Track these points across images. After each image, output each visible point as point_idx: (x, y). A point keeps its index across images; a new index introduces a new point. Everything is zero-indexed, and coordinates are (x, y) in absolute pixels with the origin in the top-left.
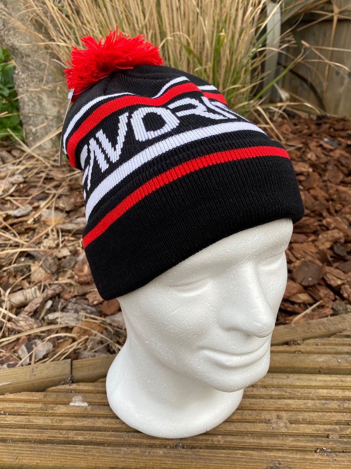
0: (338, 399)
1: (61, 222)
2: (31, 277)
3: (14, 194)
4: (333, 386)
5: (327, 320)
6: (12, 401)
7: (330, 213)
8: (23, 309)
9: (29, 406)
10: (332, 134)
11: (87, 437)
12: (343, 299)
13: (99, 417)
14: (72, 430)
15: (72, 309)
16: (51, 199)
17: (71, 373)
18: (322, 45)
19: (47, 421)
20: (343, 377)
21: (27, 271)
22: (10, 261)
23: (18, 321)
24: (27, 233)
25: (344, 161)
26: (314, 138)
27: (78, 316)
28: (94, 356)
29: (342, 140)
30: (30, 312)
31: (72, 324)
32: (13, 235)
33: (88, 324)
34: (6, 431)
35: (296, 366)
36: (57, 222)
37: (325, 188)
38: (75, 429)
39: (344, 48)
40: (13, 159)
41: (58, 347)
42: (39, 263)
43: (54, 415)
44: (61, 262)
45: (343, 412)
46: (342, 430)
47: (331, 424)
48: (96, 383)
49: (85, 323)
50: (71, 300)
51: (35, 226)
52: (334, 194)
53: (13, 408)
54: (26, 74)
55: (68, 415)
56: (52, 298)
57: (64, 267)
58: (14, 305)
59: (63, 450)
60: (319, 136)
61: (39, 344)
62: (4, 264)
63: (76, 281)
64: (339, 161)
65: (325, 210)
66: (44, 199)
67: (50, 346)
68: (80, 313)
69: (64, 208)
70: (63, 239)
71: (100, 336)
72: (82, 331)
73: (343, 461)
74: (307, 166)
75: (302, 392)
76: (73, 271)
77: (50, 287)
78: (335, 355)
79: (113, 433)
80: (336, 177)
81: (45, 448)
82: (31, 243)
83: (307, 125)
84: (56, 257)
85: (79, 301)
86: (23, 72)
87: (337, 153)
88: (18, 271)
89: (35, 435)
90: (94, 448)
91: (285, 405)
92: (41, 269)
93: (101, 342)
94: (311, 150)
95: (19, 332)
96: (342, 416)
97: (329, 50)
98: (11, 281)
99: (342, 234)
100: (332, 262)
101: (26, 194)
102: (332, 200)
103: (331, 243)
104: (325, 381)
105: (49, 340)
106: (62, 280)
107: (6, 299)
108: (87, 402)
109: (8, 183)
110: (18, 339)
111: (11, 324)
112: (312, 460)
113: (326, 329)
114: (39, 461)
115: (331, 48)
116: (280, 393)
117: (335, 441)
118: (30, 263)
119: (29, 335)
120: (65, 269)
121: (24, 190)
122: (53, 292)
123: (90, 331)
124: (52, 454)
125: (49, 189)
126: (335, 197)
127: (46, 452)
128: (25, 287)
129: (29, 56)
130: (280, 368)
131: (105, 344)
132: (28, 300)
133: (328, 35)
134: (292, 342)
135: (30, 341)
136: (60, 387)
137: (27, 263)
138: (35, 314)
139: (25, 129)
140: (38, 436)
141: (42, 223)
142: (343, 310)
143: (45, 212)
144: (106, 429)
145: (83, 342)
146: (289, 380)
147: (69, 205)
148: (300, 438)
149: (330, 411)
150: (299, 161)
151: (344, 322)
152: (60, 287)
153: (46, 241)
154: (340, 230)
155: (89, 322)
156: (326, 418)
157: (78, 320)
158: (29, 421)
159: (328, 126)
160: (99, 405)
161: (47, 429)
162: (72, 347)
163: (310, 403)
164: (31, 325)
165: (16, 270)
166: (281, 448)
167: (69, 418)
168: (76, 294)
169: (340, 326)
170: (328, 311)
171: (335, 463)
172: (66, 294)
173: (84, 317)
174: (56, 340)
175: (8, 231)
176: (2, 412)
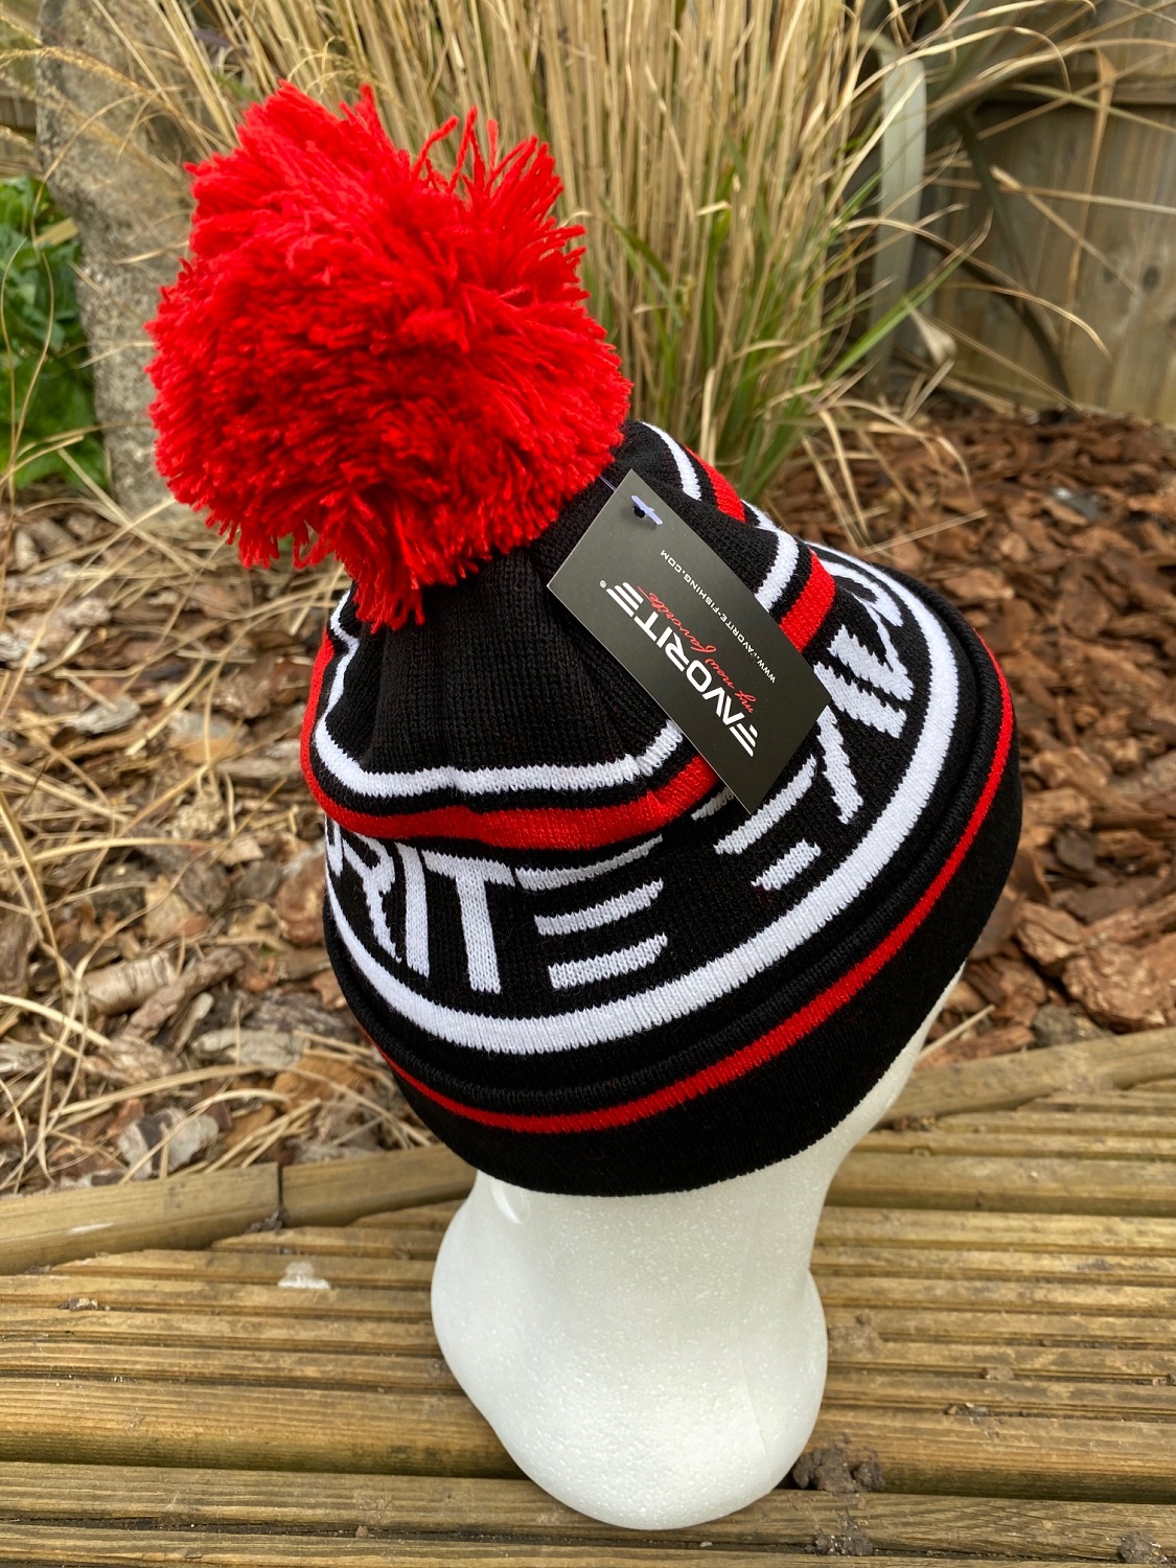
0: (1020, 1278)
1: (232, 751)
2: (147, 922)
3: (81, 660)
4: (1011, 1244)
5: (1012, 1061)
6: (119, 1273)
7: (1057, 735)
8: (124, 1018)
9: (168, 1286)
10: (1085, 476)
11: (330, 1368)
12: (1069, 999)
13: (361, 1317)
14: (288, 1351)
15: (271, 1021)
16: (197, 680)
17: (281, 1200)
18: (1062, 187)
19: (221, 1327)
20: (1038, 1221)
21: (134, 907)
22: (80, 875)
23: (115, 1054)
24: (128, 787)
25: (1113, 567)
26: (1027, 487)
27: (291, 1040)
28: (340, 1156)
29: (1117, 496)
30: (149, 1029)
31: (271, 1064)
32: (83, 791)
33: (320, 1064)
34: (108, 1352)
35: (913, 1188)
36: (217, 755)
37: (1049, 650)
38: (295, 1347)
39: (1130, 197)
40: (74, 546)
41: (232, 1130)
42: (170, 881)
43: (236, 1312)
44: (233, 877)
45: (1031, 1313)
46: (1021, 1358)
47: (995, 1343)
48: (350, 1230)
49: (311, 1063)
50: (269, 993)
51: (152, 764)
52: (1078, 672)
53: (124, 1292)
54: (118, 280)
55: (276, 1313)
56: (211, 987)
57: (244, 896)
58: (100, 1007)
59: (266, 1401)
60: (1042, 482)
61: (179, 1121)
62: (63, 883)
63: (281, 937)
64: (1098, 564)
65: (1044, 725)
66: (176, 676)
67: (211, 1128)
68: (296, 1033)
69: (239, 710)
70: (239, 808)
71: (354, 1100)
72: (303, 1086)
73: (1018, 1438)
74: (996, 580)
75: (922, 1258)
76: (273, 906)
77: (206, 955)
78: (1025, 1161)
79: (399, 1359)
80: (1087, 616)
81: (216, 1396)
82: (143, 821)
83: (1007, 441)
84: (219, 862)
85: (291, 997)
86: (106, 274)
87: (1095, 540)
88: (105, 906)
89: (188, 1364)
90: (349, 1398)
91: (874, 1291)
92: (175, 898)
93: (359, 1118)
94: (1012, 528)
95: (118, 1086)
96: (1028, 1322)
97: (1080, 203)
98: (87, 934)
99: (1084, 803)
100: (1047, 888)
101: (117, 660)
102: (1069, 692)
103: (1050, 830)
104: (989, 1230)
105: (208, 1111)
106: (239, 935)
107: (77, 989)
108: (328, 1279)
109: (59, 623)
110: (116, 1108)
111: (95, 1064)
112: (934, 1432)
113: (1005, 1087)
114: (201, 1430)
115: (1087, 198)
116: (859, 1261)
117: (1001, 1387)
118: (141, 880)
119: (149, 1096)
120: (251, 902)
121: (111, 648)
122: (213, 969)
123: (326, 1085)
124: (236, 1411)
125: (189, 647)
126: (1078, 681)
127: (220, 1406)
128: (129, 955)
129: (129, 226)
130: (867, 1193)
131: (372, 1124)
132: (140, 993)
133: (1079, 150)
134: (905, 1123)
135: (153, 1112)
136: (251, 1238)
137: (133, 883)
138: (163, 1034)
139: (112, 451)
140: (195, 1366)
141: (172, 754)
142: (1065, 1032)
143: (180, 721)
144: (378, 1350)
145: (307, 1117)
146: (888, 1227)
147: (254, 699)
148: (907, 1379)
149: (994, 1308)
150: (972, 565)
151: (1058, 1068)
152: (235, 956)
153: (185, 812)
154: (1080, 789)
155: (323, 1059)
156: (983, 1326)
157: (290, 1052)
158: (170, 1328)
159: (1072, 445)
160: (361, 1287)
161: (219, 1348)
162: (272, 1132)
163: (941, 1288)
164: (153, 1065)
165: (100, 901)
166: (851, 1402)
167: (279, 1321)
168: (282, 974)
169: (1047, 1080)
170: (1020, 1035)
171: (996, 1441)
172: (252, 975)
173: (308, 1044)
174: (227, 1110)
175: (66, 781)
176: (95, 1303)
